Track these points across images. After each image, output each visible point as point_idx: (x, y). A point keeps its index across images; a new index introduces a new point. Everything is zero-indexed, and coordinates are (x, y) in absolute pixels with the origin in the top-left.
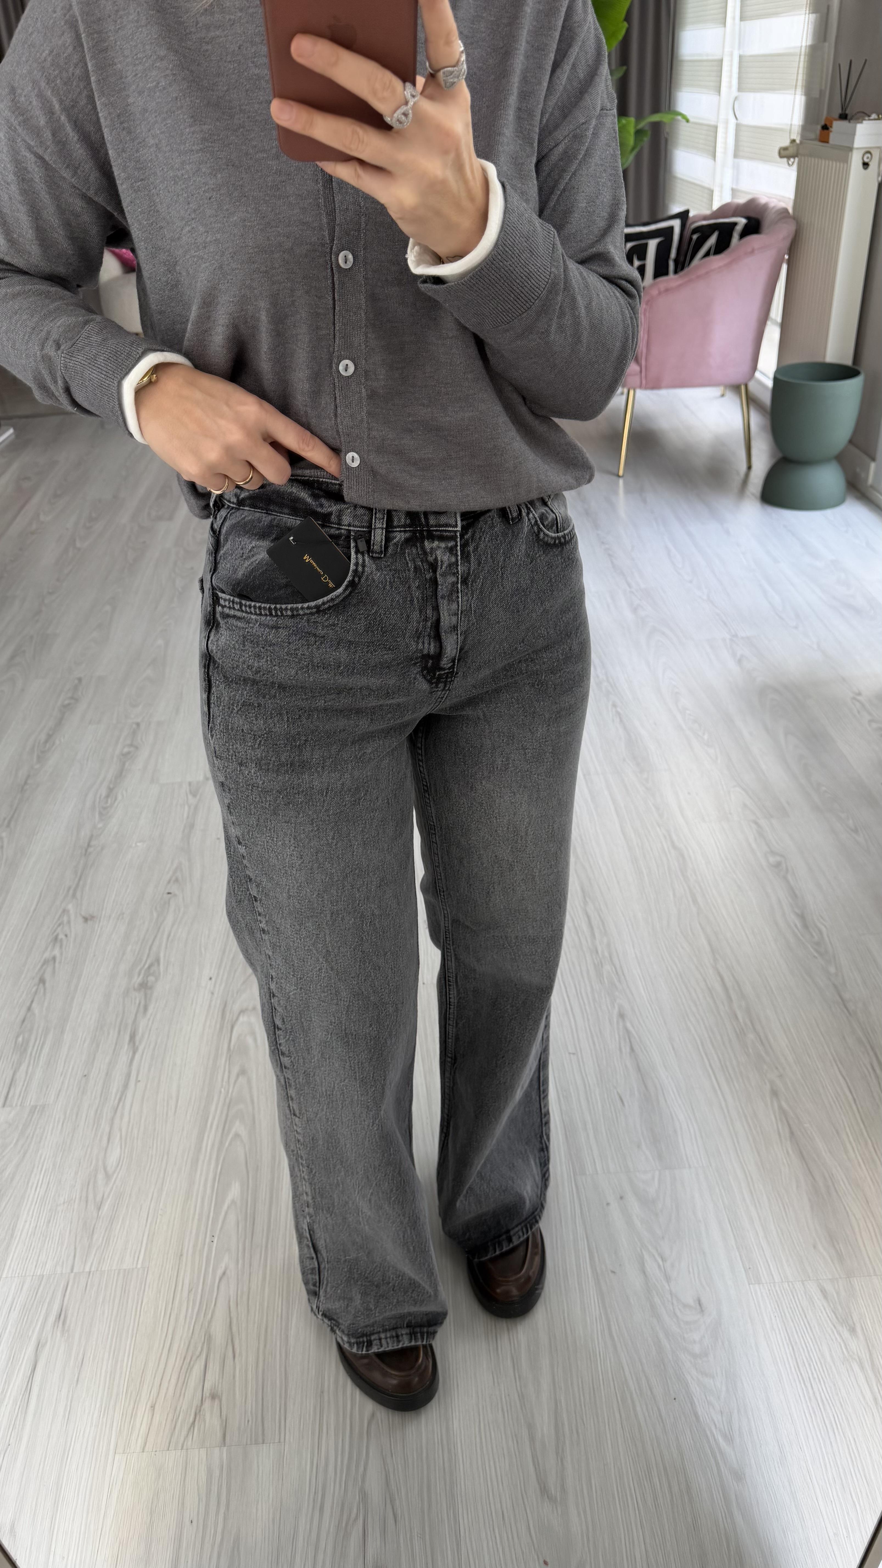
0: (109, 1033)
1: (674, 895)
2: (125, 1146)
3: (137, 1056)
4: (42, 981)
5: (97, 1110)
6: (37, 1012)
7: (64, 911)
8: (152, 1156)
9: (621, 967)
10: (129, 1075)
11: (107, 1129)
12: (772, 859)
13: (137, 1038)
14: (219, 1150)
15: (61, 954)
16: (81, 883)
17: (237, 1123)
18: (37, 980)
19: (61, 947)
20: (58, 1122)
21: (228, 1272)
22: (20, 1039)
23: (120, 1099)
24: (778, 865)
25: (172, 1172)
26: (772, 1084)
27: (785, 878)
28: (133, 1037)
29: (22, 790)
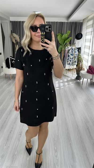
1: (77, 130)
2: (17, 152)
4: (11, 132)
6: (10, 136)
7: (13, 125)
9: (71, 138)
10: (18, 144)
12: (87, 128)
16: (15, 122)
19: (13, 129)
20: (11, 148)
22: (8, 139)
23: (17, 147)
24: (88, 128)
25: (22, 156)
26: (86, 154)
27: (88, 130)
28: (19, 140)
29: (11, 111)
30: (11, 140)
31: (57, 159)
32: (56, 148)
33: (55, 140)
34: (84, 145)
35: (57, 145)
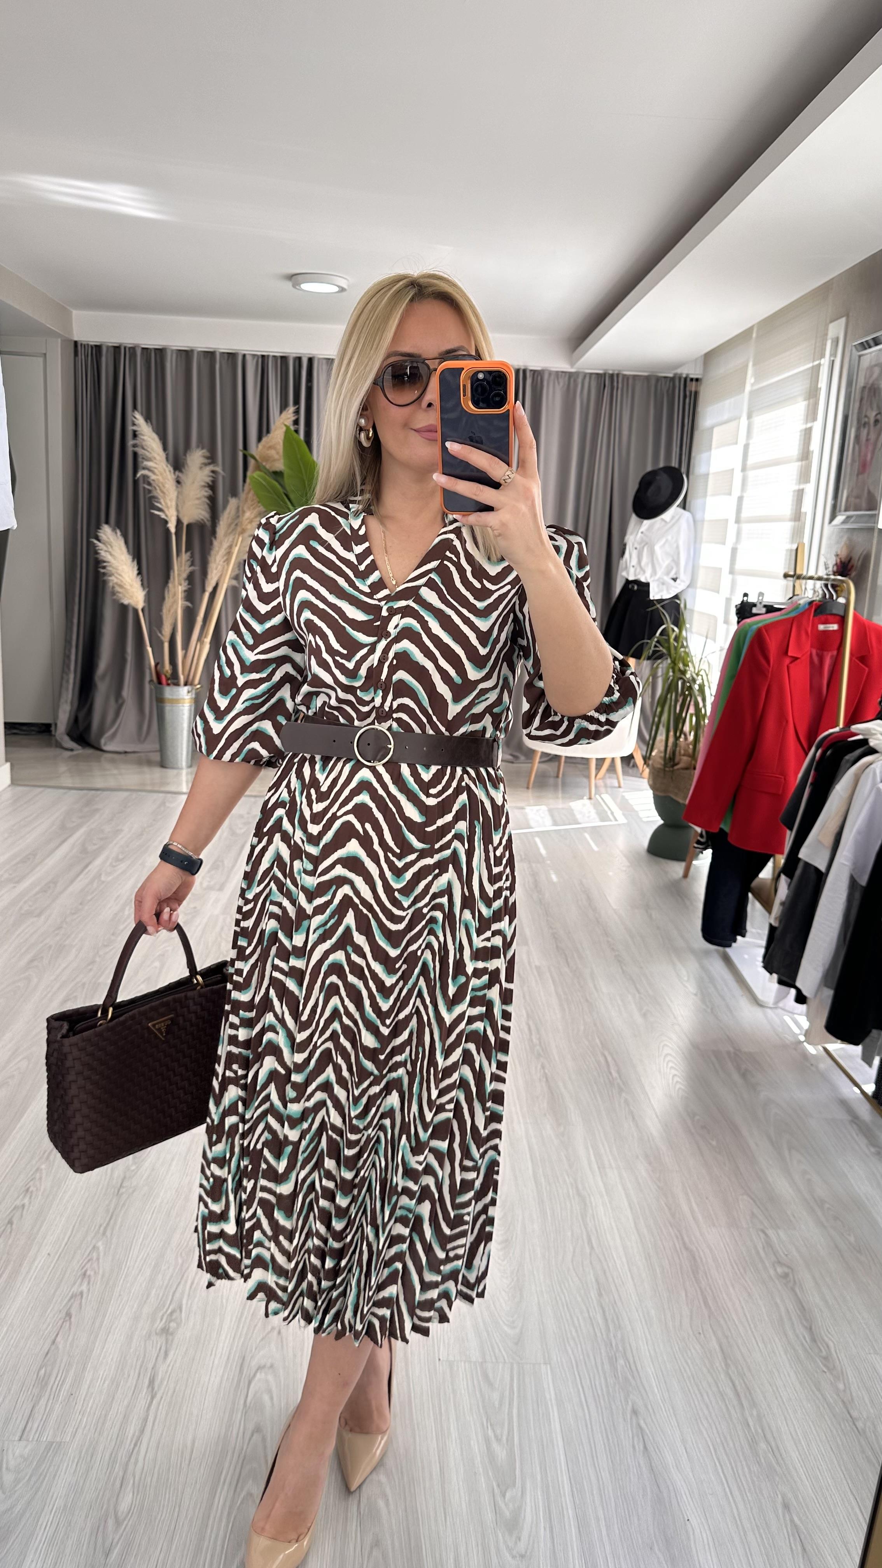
0: (129, 1376)
1: (686, 1295)
2: (137, 1494)
3: (155, 1402)
4: (69, 1315)
5: (112, 1454)
6: (61, 1346)
7: (94, 1247)
8: (163, 1507)
9: (634, 1362)
10: (146, 1420)
11: (121, 1474)
12: (780, 1270)
13: (156, 1384)
14: (230, 1507)
15: (89, 1290)
16: (112, 1222)
17: (251, 1482)
18: (63, 1314)
19: (89, 1283)
20: (73, 1462)
22: (43, 1371)
23: (135, 1445)
24: (786, 1276)
25: (183, 1524)
26: (784, 1496)
27: (793, 1290)
28: (152, 1382)
30: (77, 1381)
31: (522, 1546)
32: (501, 1453)
34: (759, 1418)
35: (509, 1424)
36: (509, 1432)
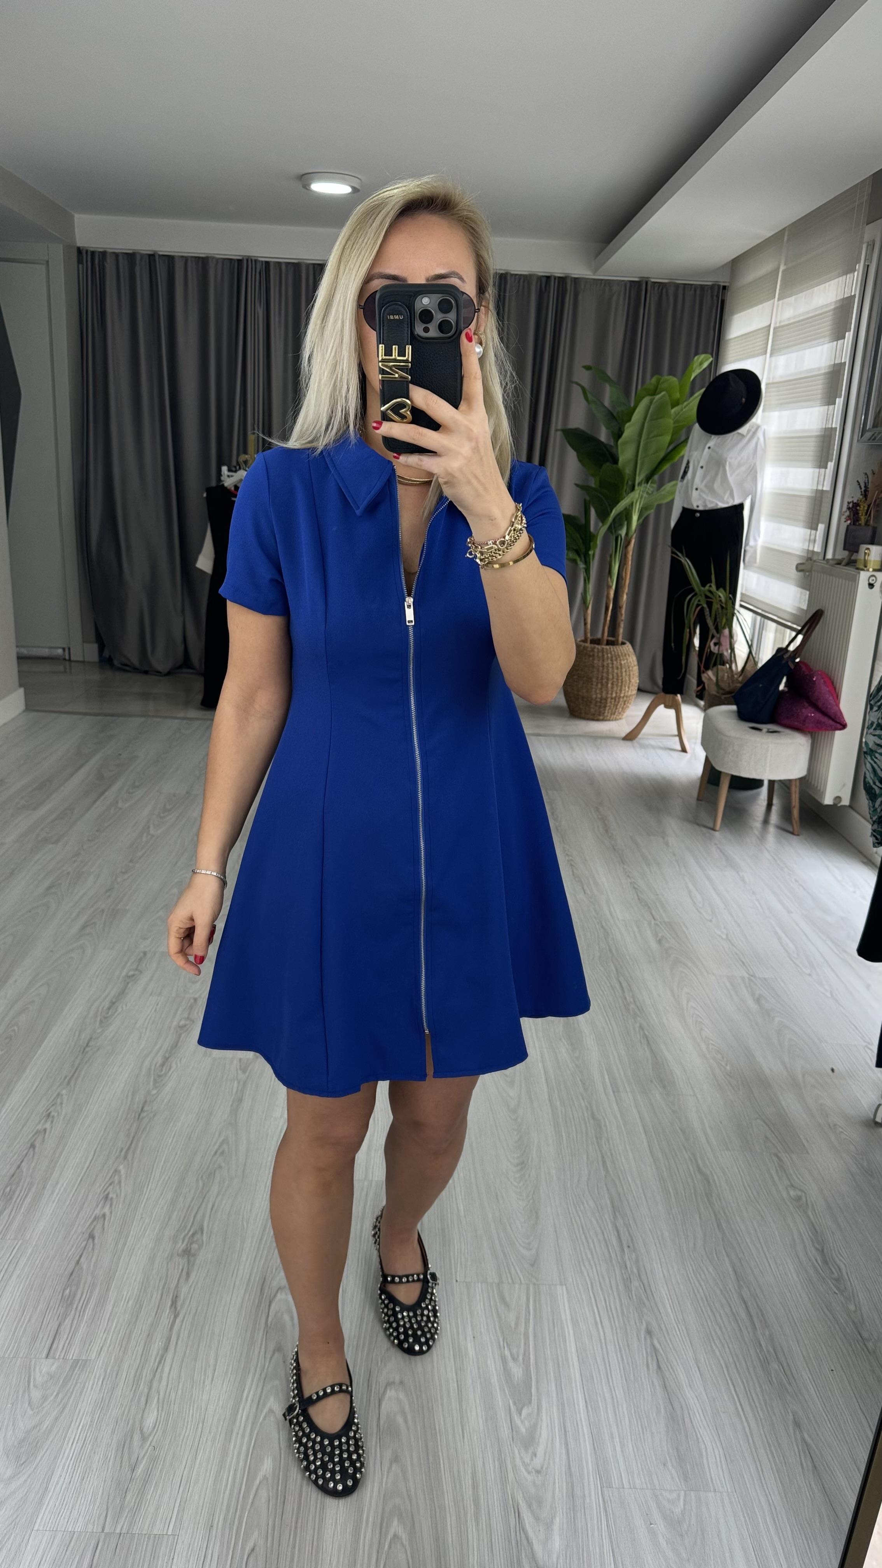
0: (152, 1297)
1: (700, 1218)
2: (162, 1410)
3: (178, 1321)
4: (92, 1237)
5: (137, 1372)
6: (85, 1267)
7: (116, 1170)
8: (188, 1422)
9: (648, 1283)
10: (169, 1339)
11: (146, 1391)
12: (792, 1194)
13: (179, 1303)
14: (253, 1423)
15: (111, 1213)
16: (133, 1145)
17: (272, 1399)
18: (86, 1235)
19: (111, 1205)
20: (98, 1380)
21: (257, 1549)
22: (67, 1291)
23: (160, 1362)
24: (799, 1198)
25: (207, 1439)
26: (794, 1414)
27: (805, 1212)
28: (174, 1302)
29: (84, 1051)
30: (102, 1301)
31: (537, 1462)
32: (517, 1371)
33: (507, 1305)
34: (771, 1337)
35: (525, 1344)
36: (525, 1351)
